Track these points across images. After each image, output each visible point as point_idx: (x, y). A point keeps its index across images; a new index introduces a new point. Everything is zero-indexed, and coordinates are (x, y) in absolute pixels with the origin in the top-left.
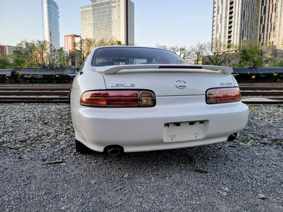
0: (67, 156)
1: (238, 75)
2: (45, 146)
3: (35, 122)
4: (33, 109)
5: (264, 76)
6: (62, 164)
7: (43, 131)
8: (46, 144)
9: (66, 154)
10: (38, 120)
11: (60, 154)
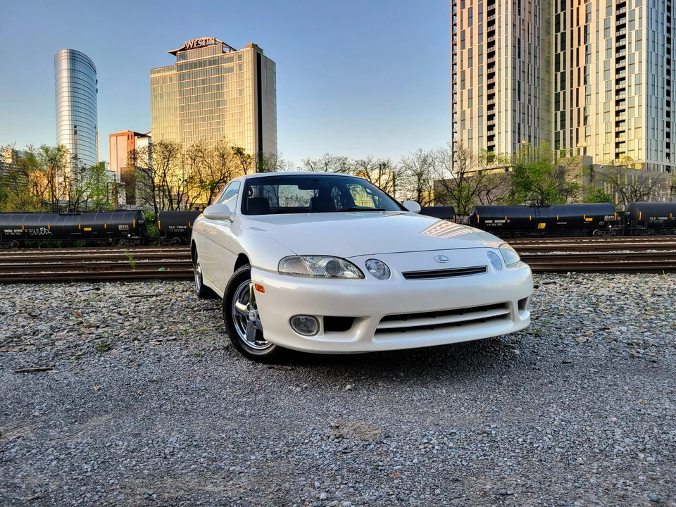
0: (63, 361)
1: (509, 221)
2: (25, 350)
3: (13, 316)
4: (13, 294)
5: (565, 223)
6: (50, 372)
7: (26, 328)
8: (27, 347)
9: (62, 359)
10: (20, 311)
11: (51, 359)
